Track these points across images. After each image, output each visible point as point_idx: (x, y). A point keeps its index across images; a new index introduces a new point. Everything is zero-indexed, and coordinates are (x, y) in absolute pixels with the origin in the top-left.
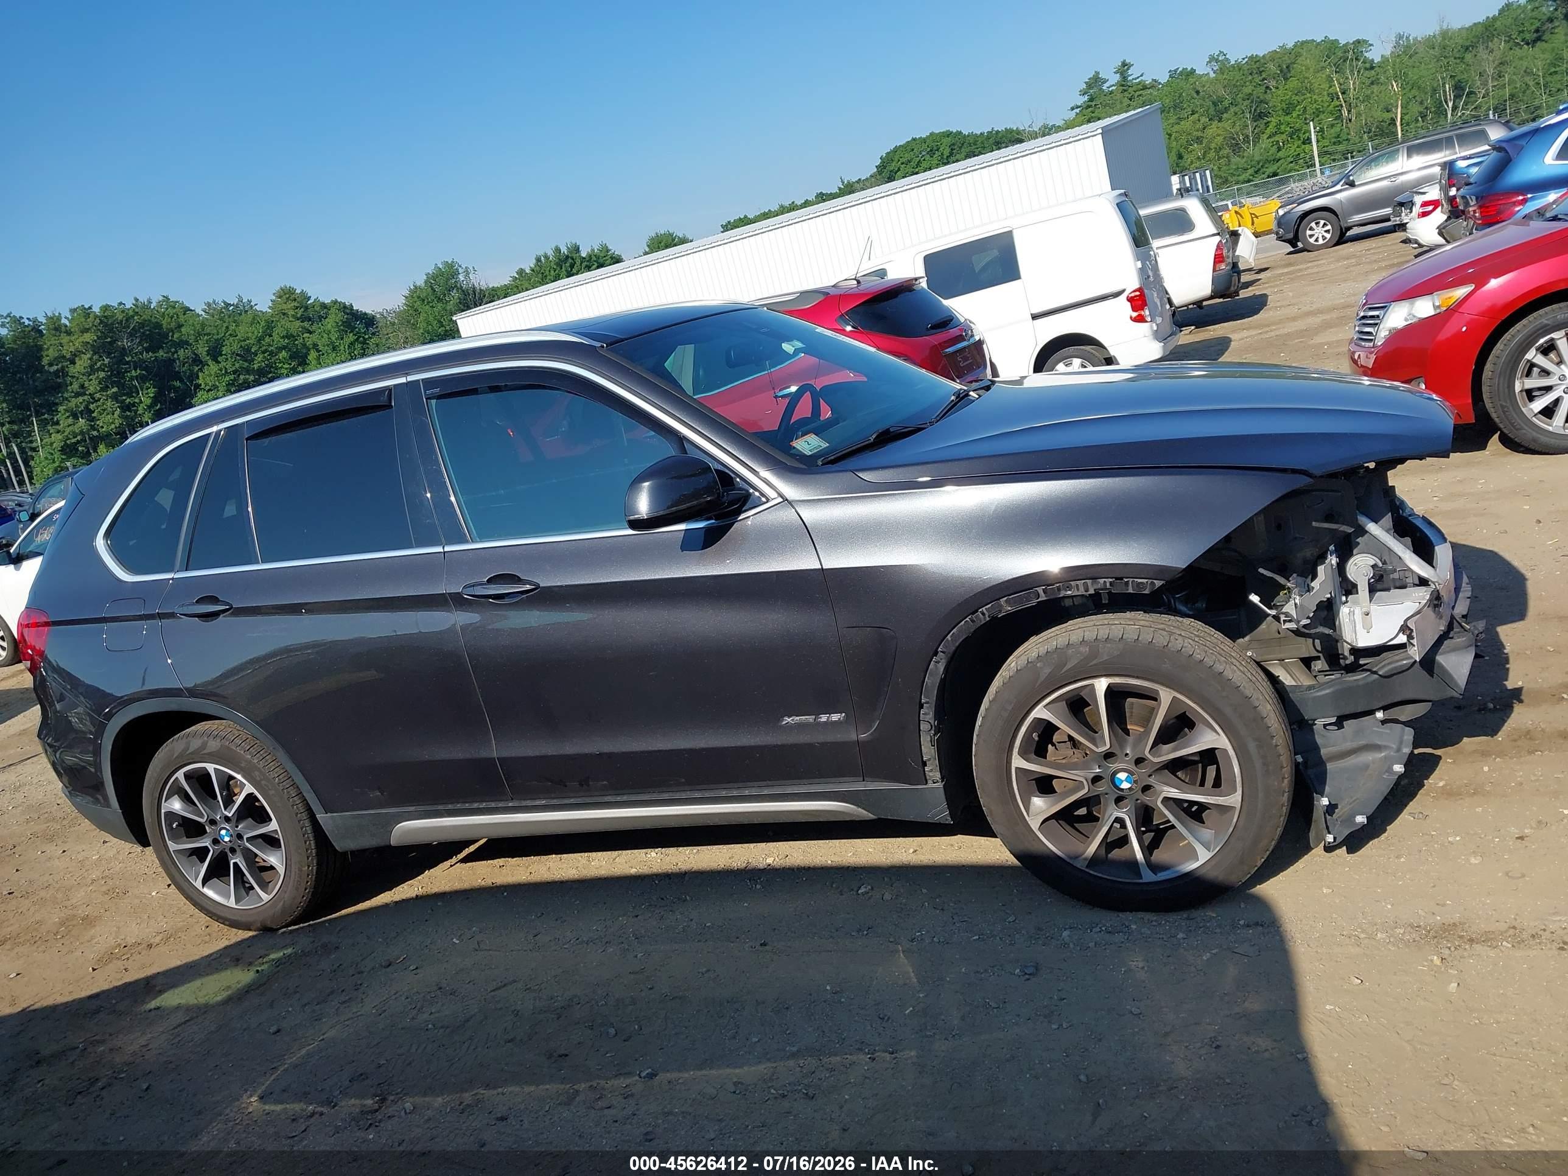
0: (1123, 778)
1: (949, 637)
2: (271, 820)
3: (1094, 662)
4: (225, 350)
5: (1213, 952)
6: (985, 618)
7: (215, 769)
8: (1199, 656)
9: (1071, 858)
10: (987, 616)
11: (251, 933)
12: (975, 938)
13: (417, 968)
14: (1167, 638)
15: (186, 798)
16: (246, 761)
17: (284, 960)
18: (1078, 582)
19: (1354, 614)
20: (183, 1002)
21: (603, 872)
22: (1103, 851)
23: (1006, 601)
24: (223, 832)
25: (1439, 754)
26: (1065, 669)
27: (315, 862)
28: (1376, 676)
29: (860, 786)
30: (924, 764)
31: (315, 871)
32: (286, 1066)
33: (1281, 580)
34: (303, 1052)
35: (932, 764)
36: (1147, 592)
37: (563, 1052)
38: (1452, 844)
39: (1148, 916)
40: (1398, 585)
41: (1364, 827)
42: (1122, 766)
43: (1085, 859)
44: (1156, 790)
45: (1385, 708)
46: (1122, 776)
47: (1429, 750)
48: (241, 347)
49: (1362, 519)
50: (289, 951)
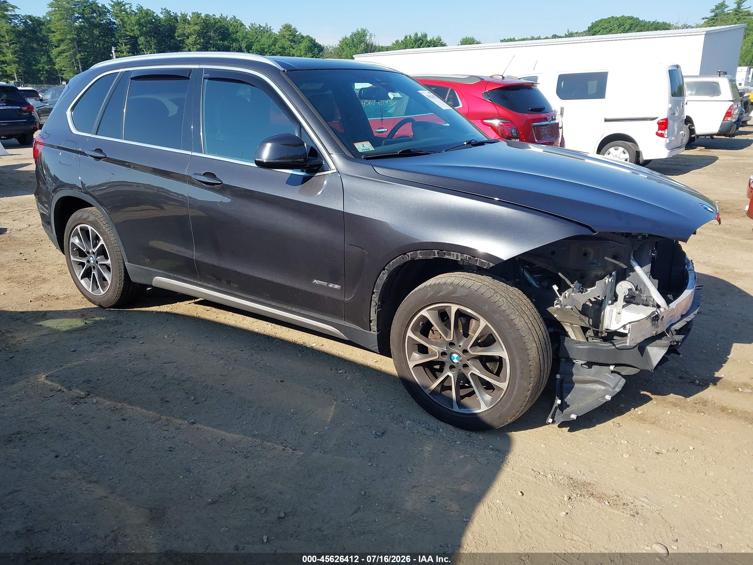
0: (455, 357)
1: (391, 263)
2: (108, 259)
3: (453, 296)
4: (253, 47)
5: (466, 456)
6: (409, 259)
7: (91, 229)
8: (504, 308)
9: (423, 387)
10: (410, 257)
11: (96, 306)
12: (369, 410)
13: (143, 343)
14: (492, 294)
15: (80, 239)
16: (103, 229)
17: (98, 322)
18: (454, 253)
19: (612, 311)
20: (51, 326)
21: (245, 327)
22: (439, 389)
23: (420, 252)
24: (91, 258)
25: (652, 397)
26: (439, 295)
27: (123, 283)
28: (614, 347)
29: (342, 323)
30: (371, 321)
31: (122, 287)
32: (66, 367)
33: (569, 282)
34: (77, 363)
35: (374, 323)
36: (485, 267)
37: (168, 400)
38: (621, 444)
39: (451, 427)
40: (644, 303)
41: (573, 420)
42: (457, 351)
43: (430, 390)
44: (469, 368)
45: (616, 365)
46: (455, 356)
47: (649, 394)
48: (261, 48)
49: (634, 263)
50: (103, 318)
